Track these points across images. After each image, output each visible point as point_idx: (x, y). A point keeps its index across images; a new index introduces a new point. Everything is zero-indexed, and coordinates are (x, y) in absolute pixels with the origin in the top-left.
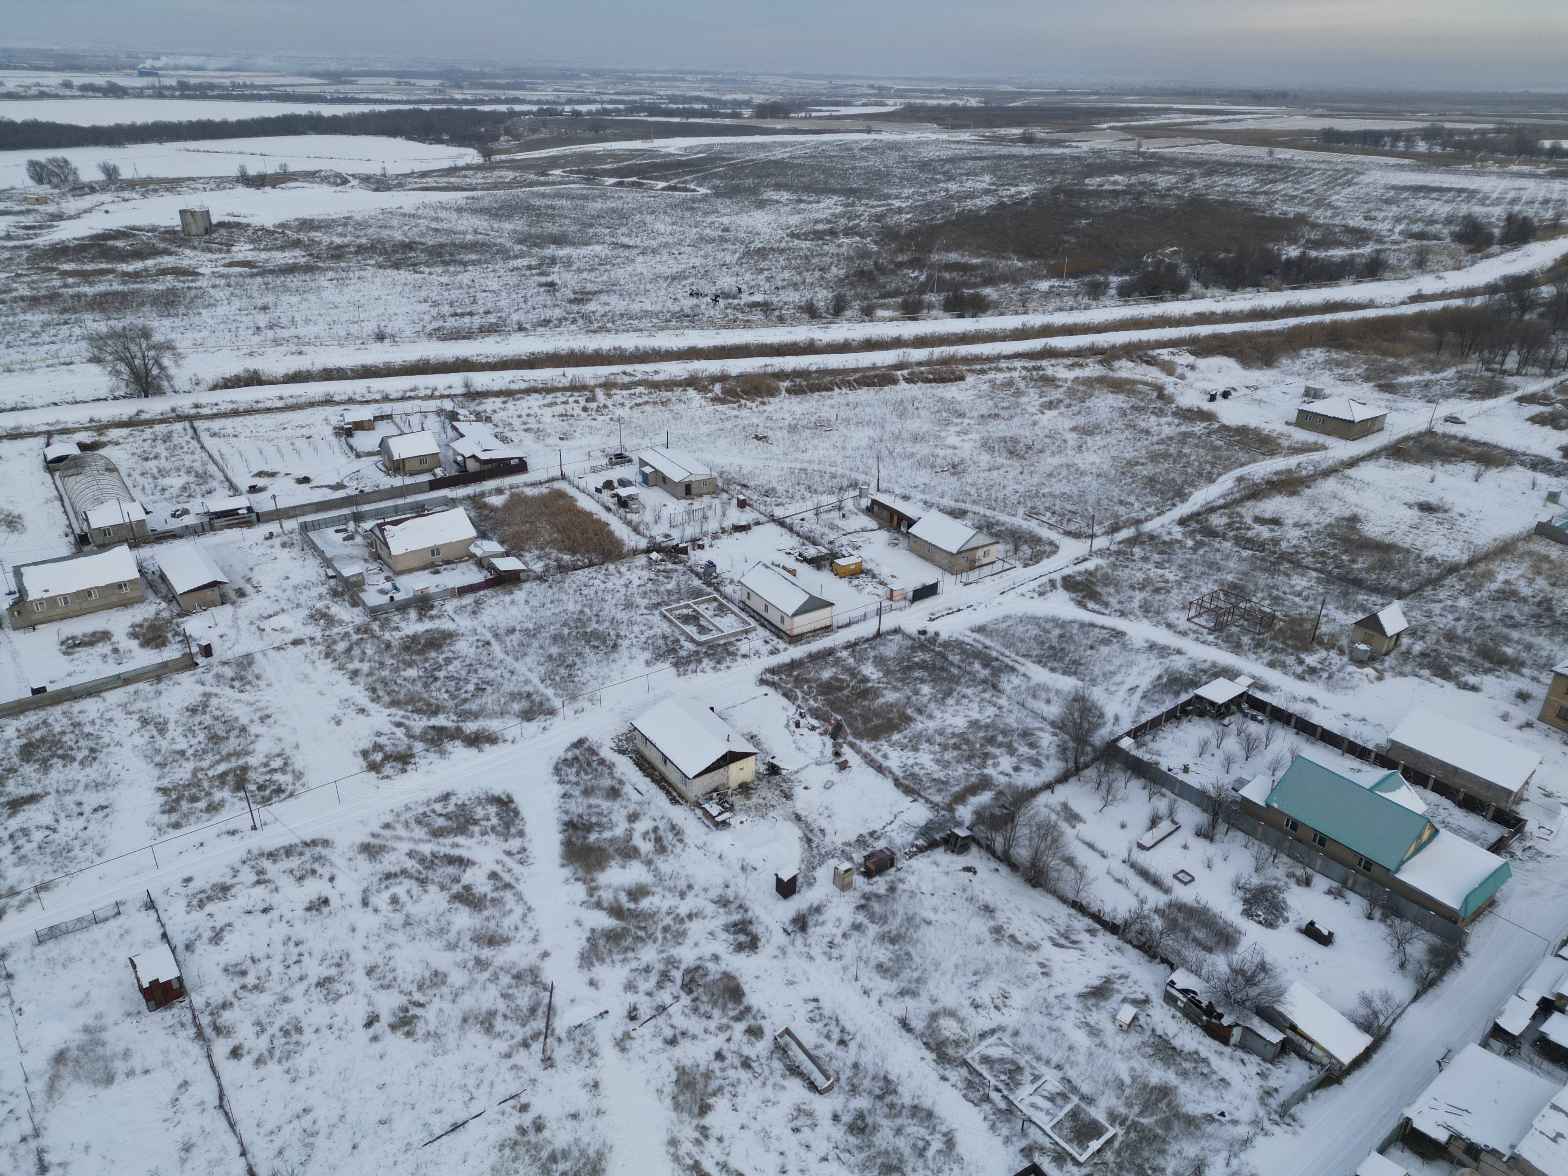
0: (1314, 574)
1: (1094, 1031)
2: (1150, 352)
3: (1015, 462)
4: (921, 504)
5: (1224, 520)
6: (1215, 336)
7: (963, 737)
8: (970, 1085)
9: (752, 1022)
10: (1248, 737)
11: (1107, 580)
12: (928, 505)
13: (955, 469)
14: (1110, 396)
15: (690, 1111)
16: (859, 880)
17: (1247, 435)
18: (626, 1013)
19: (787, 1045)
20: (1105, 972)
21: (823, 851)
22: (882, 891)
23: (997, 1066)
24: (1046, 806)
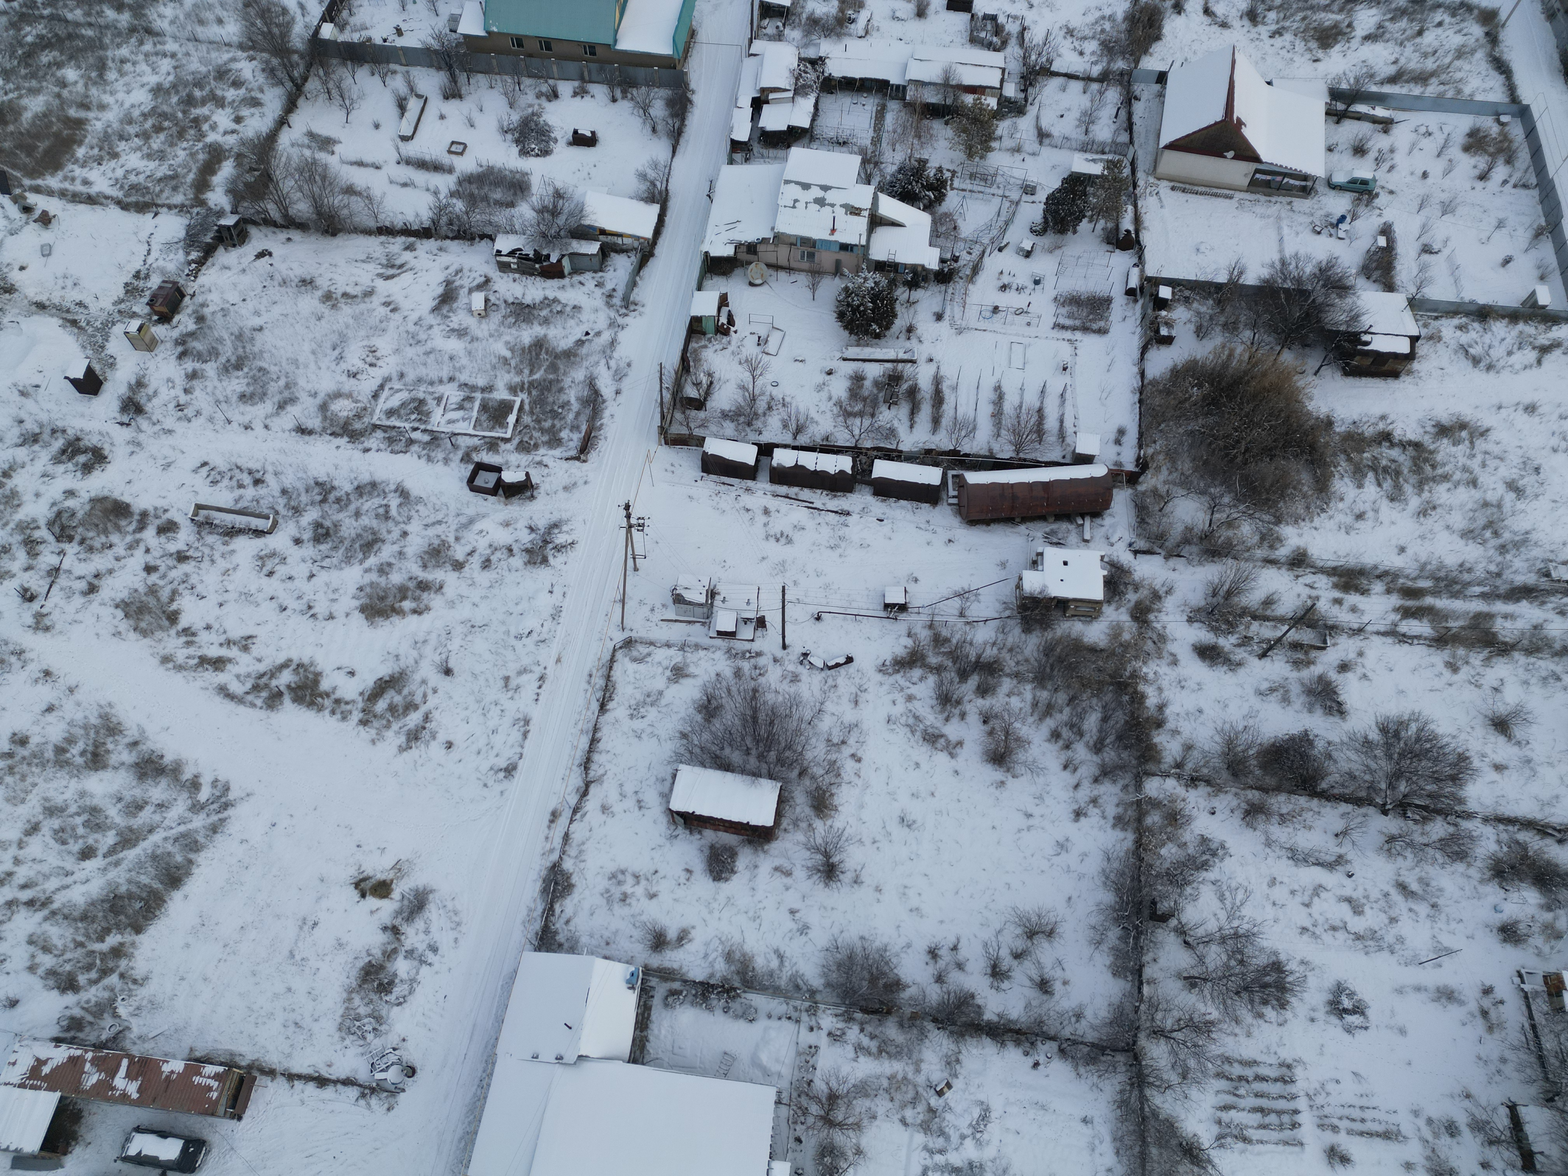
1: (461, 333)
7: (157, 113)
8: (391, 441)
9: (158, 522)
15: (161, 628)
16: (160, 331)
18: (19, 600)
19: (207, 518)
20: (441, 277)
21: (98, 324)
22: (191, 326)
23: (402, 412)
24: (293, 145)
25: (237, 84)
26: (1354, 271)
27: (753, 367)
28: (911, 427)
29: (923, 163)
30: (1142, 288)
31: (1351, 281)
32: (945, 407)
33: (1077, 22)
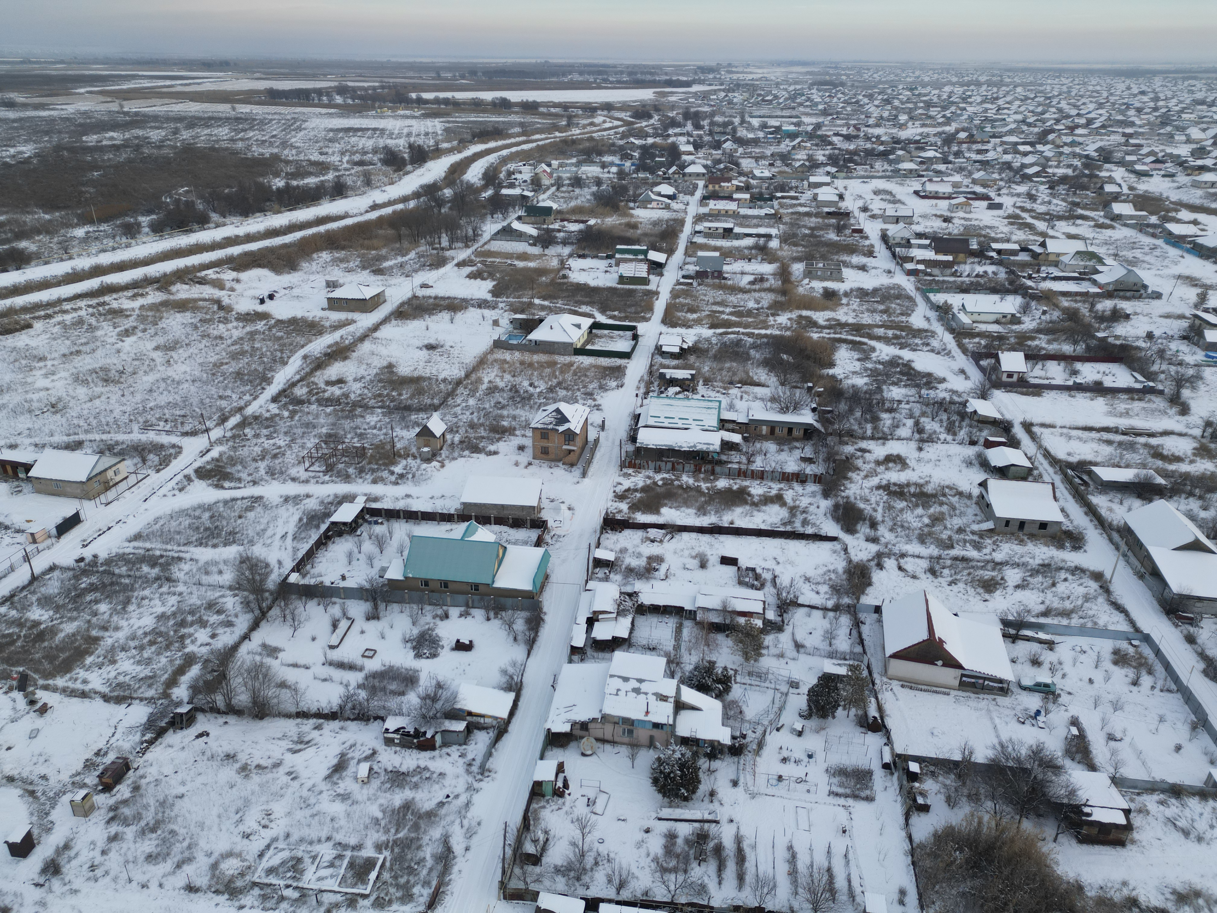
0: (379, 411)
1: (344, 797)
2: (198, 274)
3: (111, 388)
4: (33, 448)
5: (305, 390)
6: (246, 254)
7: (155, 632)
8: (264, 898)
10: (377, 537)
11: (233, 461)
12: (39, 447)
13: (55, 407)
14: (178, 315)
17: (298, 324)
20: (337, 750)
21: (51, 794)
22: (127, 795)
23: (281, 870)
24: (248, 653)
25: (219, 612)
26: (1060, 754)
27: (583, 826)
28: (720, 883)
29: (712, 664)
30: (895, 763)
31: (1060, 762)
32: (747, 864)
33: (811, 573)
